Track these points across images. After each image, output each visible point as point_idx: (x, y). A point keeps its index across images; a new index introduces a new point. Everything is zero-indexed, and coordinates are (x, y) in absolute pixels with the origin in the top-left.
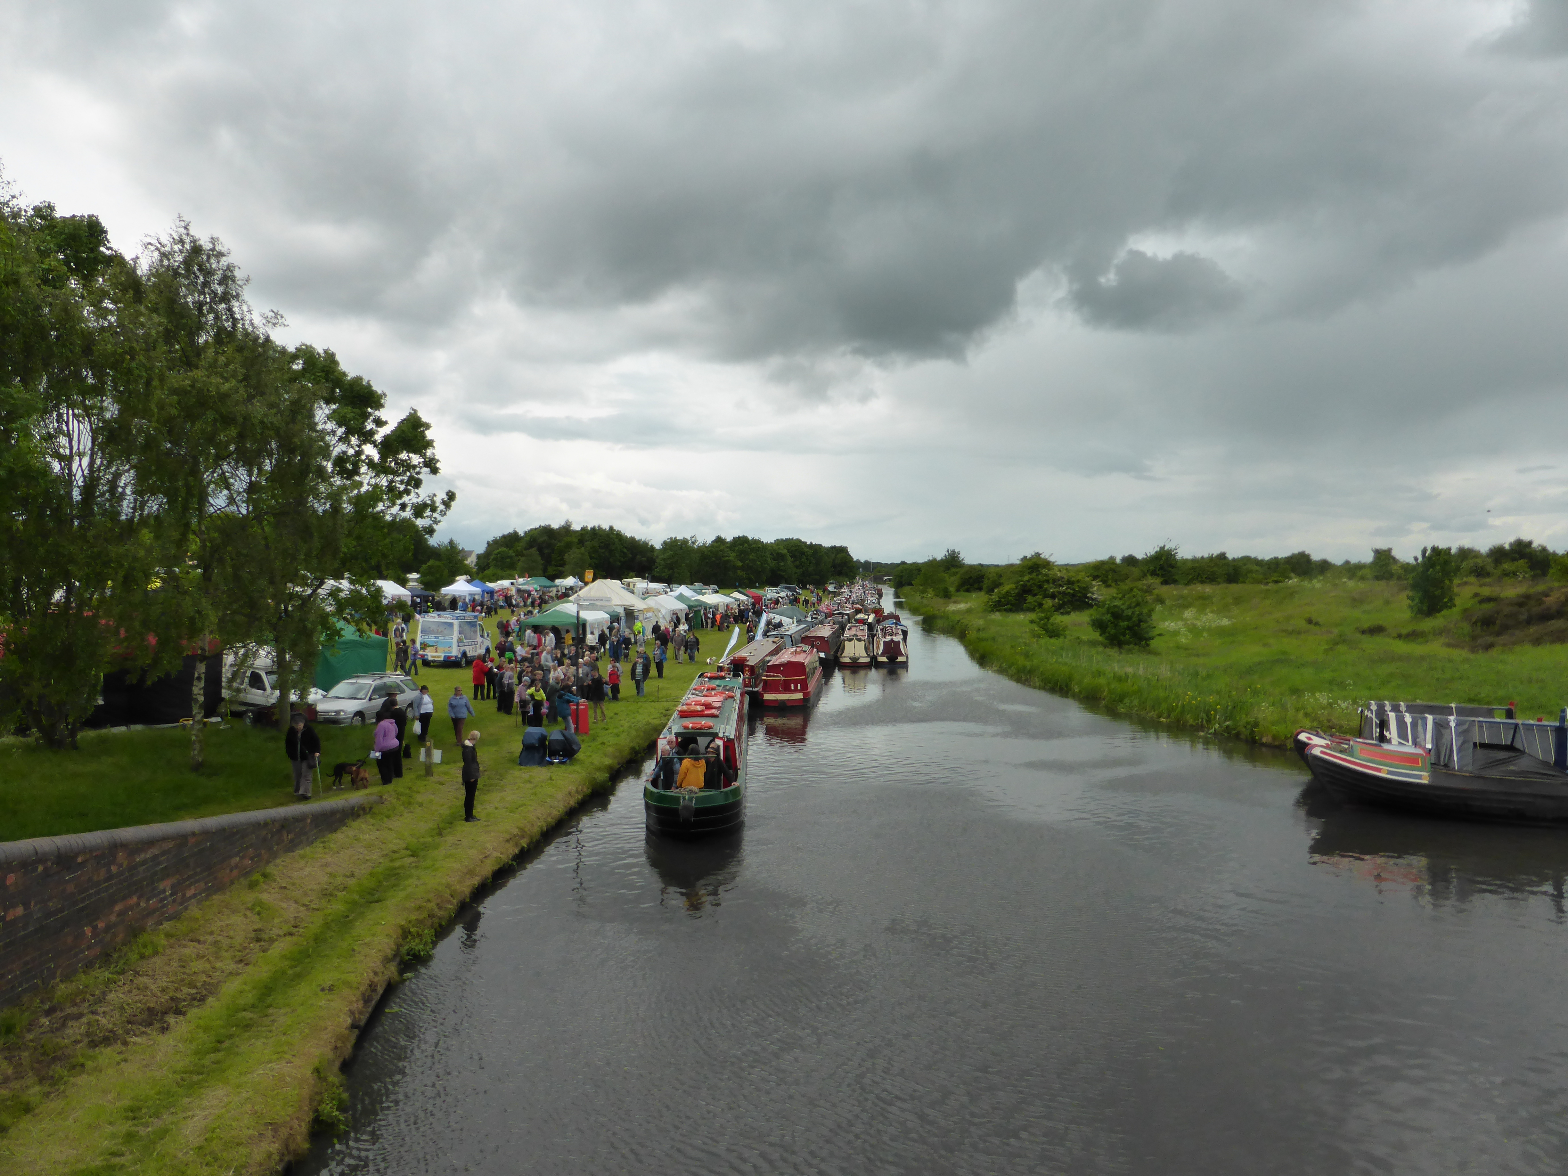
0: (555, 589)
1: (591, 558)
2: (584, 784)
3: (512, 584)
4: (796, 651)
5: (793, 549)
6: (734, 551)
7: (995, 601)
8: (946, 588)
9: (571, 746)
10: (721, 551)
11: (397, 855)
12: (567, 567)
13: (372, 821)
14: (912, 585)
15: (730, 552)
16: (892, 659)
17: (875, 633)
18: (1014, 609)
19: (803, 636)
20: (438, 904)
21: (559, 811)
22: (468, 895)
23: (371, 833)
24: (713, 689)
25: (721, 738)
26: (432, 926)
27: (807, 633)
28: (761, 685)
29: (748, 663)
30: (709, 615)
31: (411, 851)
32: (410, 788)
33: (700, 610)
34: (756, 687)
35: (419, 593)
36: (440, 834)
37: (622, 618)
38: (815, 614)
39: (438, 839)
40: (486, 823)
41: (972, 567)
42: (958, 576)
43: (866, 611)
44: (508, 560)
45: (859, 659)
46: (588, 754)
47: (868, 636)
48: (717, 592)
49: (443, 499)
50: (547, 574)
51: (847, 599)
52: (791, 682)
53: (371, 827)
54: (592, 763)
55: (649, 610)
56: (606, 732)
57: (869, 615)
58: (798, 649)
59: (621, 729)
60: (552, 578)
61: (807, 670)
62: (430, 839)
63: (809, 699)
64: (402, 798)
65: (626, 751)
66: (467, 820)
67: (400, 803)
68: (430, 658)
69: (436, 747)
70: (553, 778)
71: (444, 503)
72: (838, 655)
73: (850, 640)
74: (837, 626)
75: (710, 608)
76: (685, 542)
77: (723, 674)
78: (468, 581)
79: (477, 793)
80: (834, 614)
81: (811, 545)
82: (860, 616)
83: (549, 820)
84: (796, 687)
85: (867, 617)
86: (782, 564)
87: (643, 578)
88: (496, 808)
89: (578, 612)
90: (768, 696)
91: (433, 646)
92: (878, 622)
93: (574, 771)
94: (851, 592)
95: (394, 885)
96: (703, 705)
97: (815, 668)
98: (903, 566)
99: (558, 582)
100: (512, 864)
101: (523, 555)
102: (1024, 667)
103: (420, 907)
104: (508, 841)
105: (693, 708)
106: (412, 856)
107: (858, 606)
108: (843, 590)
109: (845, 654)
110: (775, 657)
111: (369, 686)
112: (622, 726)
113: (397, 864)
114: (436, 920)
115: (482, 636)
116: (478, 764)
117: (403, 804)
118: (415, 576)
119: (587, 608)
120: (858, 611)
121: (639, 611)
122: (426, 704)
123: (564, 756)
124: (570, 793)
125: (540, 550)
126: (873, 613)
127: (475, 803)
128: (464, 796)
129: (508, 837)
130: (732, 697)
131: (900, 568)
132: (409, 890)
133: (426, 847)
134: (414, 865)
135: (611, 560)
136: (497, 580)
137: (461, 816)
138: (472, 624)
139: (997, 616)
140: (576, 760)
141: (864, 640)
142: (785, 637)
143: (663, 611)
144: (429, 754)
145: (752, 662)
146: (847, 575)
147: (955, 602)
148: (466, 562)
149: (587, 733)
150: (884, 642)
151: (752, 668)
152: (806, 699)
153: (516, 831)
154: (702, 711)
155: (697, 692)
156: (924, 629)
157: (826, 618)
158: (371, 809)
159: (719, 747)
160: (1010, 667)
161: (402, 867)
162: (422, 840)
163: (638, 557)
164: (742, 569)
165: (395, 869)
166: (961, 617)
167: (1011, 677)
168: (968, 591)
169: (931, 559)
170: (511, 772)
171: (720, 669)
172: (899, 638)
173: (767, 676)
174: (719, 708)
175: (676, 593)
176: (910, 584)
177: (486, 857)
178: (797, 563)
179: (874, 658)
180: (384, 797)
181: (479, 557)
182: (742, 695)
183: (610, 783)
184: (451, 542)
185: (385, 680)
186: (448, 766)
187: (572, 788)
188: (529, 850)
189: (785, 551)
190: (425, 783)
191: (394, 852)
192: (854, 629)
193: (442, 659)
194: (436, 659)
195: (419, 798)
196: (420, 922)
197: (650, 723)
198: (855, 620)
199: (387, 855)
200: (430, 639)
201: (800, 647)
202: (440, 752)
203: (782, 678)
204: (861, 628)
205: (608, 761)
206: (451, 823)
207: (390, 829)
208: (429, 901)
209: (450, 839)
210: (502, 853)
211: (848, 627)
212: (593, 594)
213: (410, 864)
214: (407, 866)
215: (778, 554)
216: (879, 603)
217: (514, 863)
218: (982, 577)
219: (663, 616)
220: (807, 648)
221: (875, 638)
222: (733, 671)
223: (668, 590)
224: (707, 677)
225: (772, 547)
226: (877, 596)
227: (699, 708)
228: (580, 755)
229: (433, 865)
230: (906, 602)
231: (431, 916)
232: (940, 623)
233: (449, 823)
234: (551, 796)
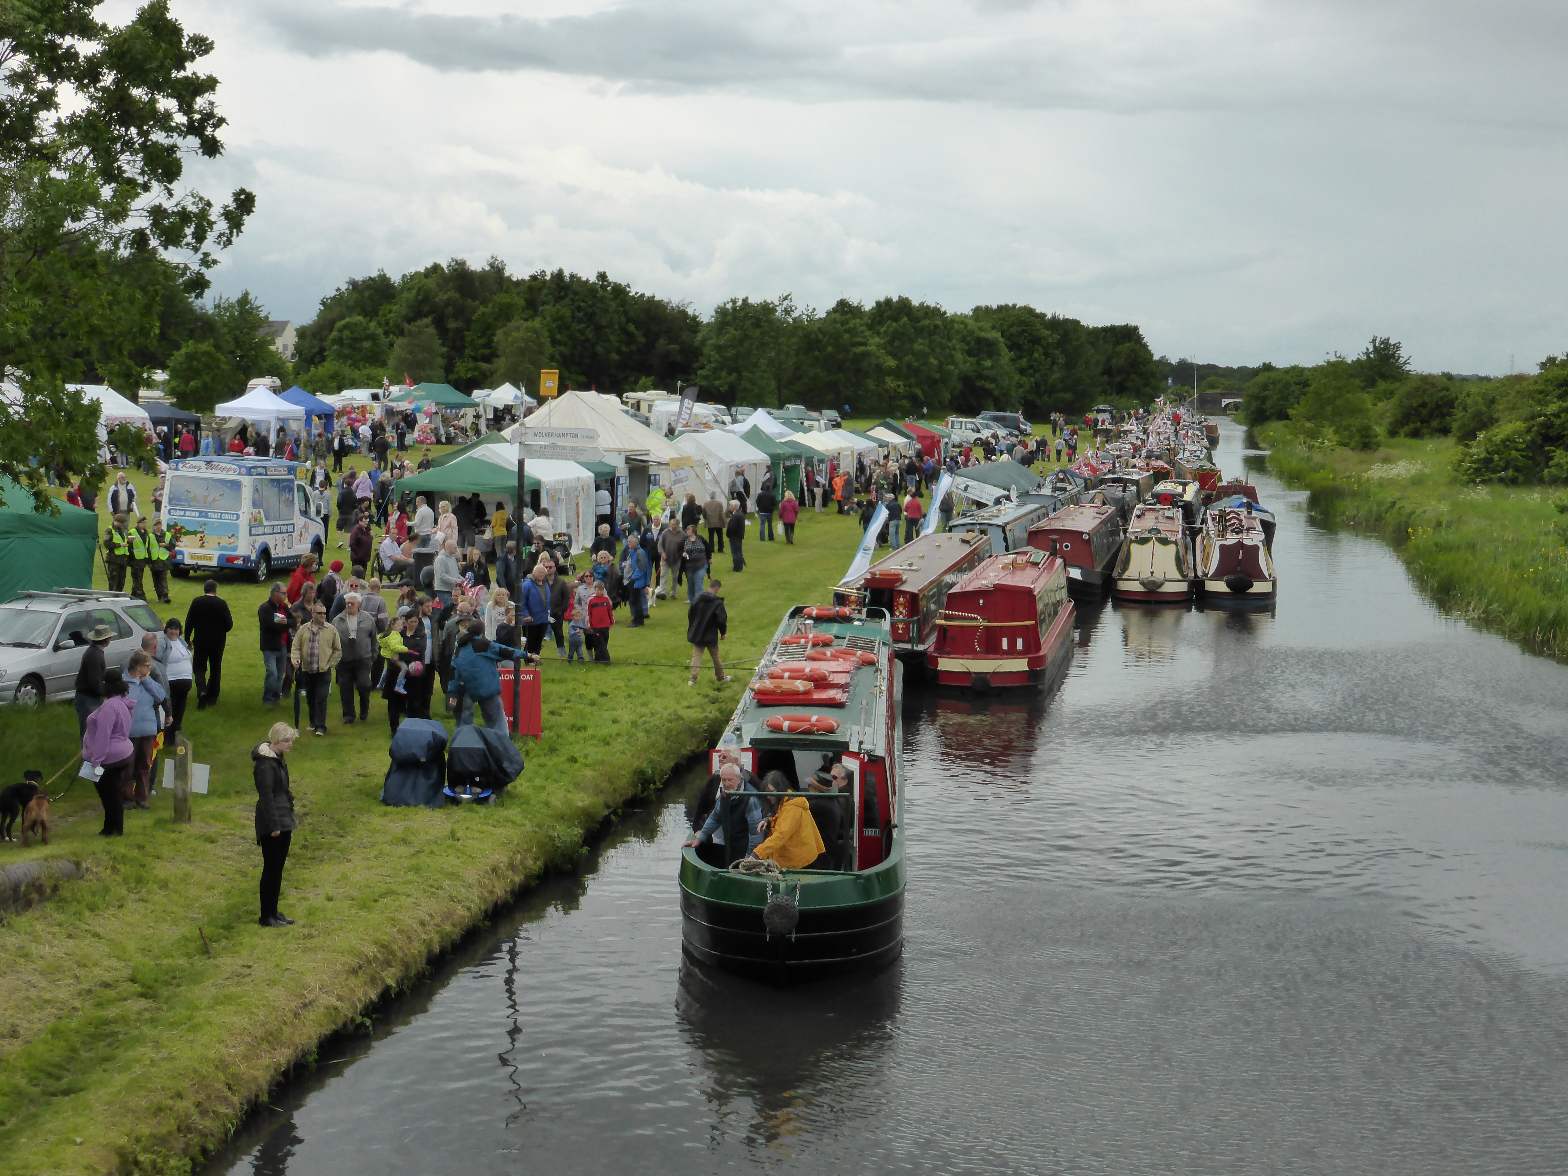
0: (470, 412)
1: (554, 342)
2: (528, 850)
3: (375, 397)
4: (1014, 563)
5: (1014, 330)
6: (878, 334)
7: (1478, 461)
8: (1369, 428)
9: (499, 763)
10: (847, 331)
11: (111, 993)
12: (501, 363)
13: (59, 917)
14: (1287, 417)
15: (867, 333)
16: (1240, 587)
17: (1198, 525)
18: (1521, 478)
19: (1033, 528)
20: (198, 1105)
21: (469, 909)
22: (265, 1087)
23: (56, 942)
24: (827, 644)
25: (855, 755)
26: (185, 1152)
27: (1043, 524)
28: (933, 638)
29: (904, 588)
30: (818, 478)
31: (143, 986)
32: (140, 847)
33: (796, 467)
34: (922, 641)
35: (165, 415)
36: (205, 951)
37: (622, 481)
38: (1062, 481)
39: (200, 962)
40: (306, 931)
41: (1426, 380)
42: (1395, 400)
43: (1181, 477)
44: (367, 344)
45: (1162, 584)
46: (538, 782)
47: (1184, 533)
48: (837, 425)
49: (225, 207)
50: (452, 377)
51: (1136, 449)
52: (1003, 632)
53: (56, 929)
54: (547, 804)
55: (680, 463)
56: (581, 734)
57: (1185, 485)
58: (1021, 559)
59: (615, 728)
60: (467, 386)
61: (1040, 606)
62: (182, 962)
63: (1043, 672)
64: (122, 868)
65: (624, 781)
66: (264, 921)
67: (118, 878)
68: (188, 561)
69: (197, 758)
70: (459, 835)
71: (227, 215)
72: (1115, 574)
73: (1143, 541)
74: (1110, 509)
75: (821, 461)
76: (767, 309)
77: (847, 610)
78: (276, 391)
79: (288, 863)
80: (1102, 482)
81: (1056, 324)
82: (1163, 487)
83: (448, 928)
84: (1012, 644)
85: (1180, 489)
86: (988, 363)
87: (672, 390)
88: (330, 899)
89: (521, 463)
90: (946, 664)
91: (195, 533)
92: (1207, 501)
93: (507, 820)
94: (1145, 431)
95: (106, 1059)
96: (810, 679)
97: (1059, 603)
98: (1267, 374)
99: (478, 394)
100: (362, 1024)
101: (401, 333)
102: (1542, 613)
103: (160, 1109)
104: (354, 972)
105: (787, 684)
106: (143, 995)
107: (1160, 463)
108: (1127, 427)
109: (1132, 572)
110: (967, 576)
111: (54, 617)
112: (615, 721)
113: (112, 1012)
114: (195, 1139)
115: (305, 513)
116: (291, 799)
117: (126, 880)
118: (160, 376)
119: (543, 453)
120: (1160, 476)
121: (660, 464)
122: (178, 661)
123: (483, 786)
124: (494, 870)
125: (440, 323)
126: (1194, 479)
127: (284, 884)
128: (261, 869)
129: (354, 962)
130: (872, 663)
131: (1261, 378)
132: (138, 1069)
133: (174, 978)
134: (147, 1015)
135: (599, 349)
136: (339, 390)
137: (250, 913)
138: (284, 487)
139: (1481, 494)
140: (512, 796)
141: (1176, 543)
142: (991, 531)
143: (715, 468)
144: (182, 773)
145: (912, 585)
146: (1138, 394)
147: (1386, 460)
148: (273, 348)
149: (537, 736)
150: (1222, 547)
151: (913, 600)
152: (1035, 674)
153: (371, 951)
154: (807, 693)
155: (791, 649)
156: (1312, 522)
157: (1087, 488)
158: (55, 889)
159: (850, 776)
160: (1508, 611)
161: (124, 1020)
162: (166, 962)
163: (662, 341)
164: (896, 373)
165: (107, 1022)
166: (1397, 494)
167: (1511, 635)
168: (1415, 434)
169: (1333, 359)
170: (364, 818)
171: (841, 599)
172: (1256, 538)
173: (947, 617)
174: (844, 687)
175: (744, 427)
176: (1283, 416)
177: (305, 1005)
178: (1024, 362)
179: (1197, 585)
180: (84, 865)
181: (302, 333)
182: (890, 661)
183: (585, 850)
184: (244, 300)
185: (90, 605)
186: (225, 802)
187: (501, 858)
188: (400, 994)
189: (995, 335)
190: (173, 836)
191: (107, 985)
192: (1150, 516)
193: (214, 563)
194: (201, 563)
195: (161, 870)
196: (162, 1140)
197: (679, 718)
198: (1154, 496)
199: (89, 991)
200: (188, 517)
201: (1026, 553)
202: (207, 768)
203: (981, 623)
204: (1169, 514)
205: (582, 800)
206: (228, 927)
207: (96, 935)
208: (180, 1096)
209: (228, 963)
210: (340, 998)
211: (1136, 512)
212: (557, 423)
213: (139, 1013)
214: (133, 1017)
215: (979, 341)
216: (1210, 458)
217: (368, 1022)
218: (1450, 404)
219: (714, 478)
220: (1039, 555)
221: (1199, 539)
222: (871, 603)
223: (727, 419)
224: (810, 617)
225: (962, 323)
226: (1205, 442)
227: (800, 685)
228: (520, 785)
229: (190, 1018)
230: (1270, 456)
231: (184, 1129)
232: (1348, 508)
233: (224, 928)
234: (454, 875)
